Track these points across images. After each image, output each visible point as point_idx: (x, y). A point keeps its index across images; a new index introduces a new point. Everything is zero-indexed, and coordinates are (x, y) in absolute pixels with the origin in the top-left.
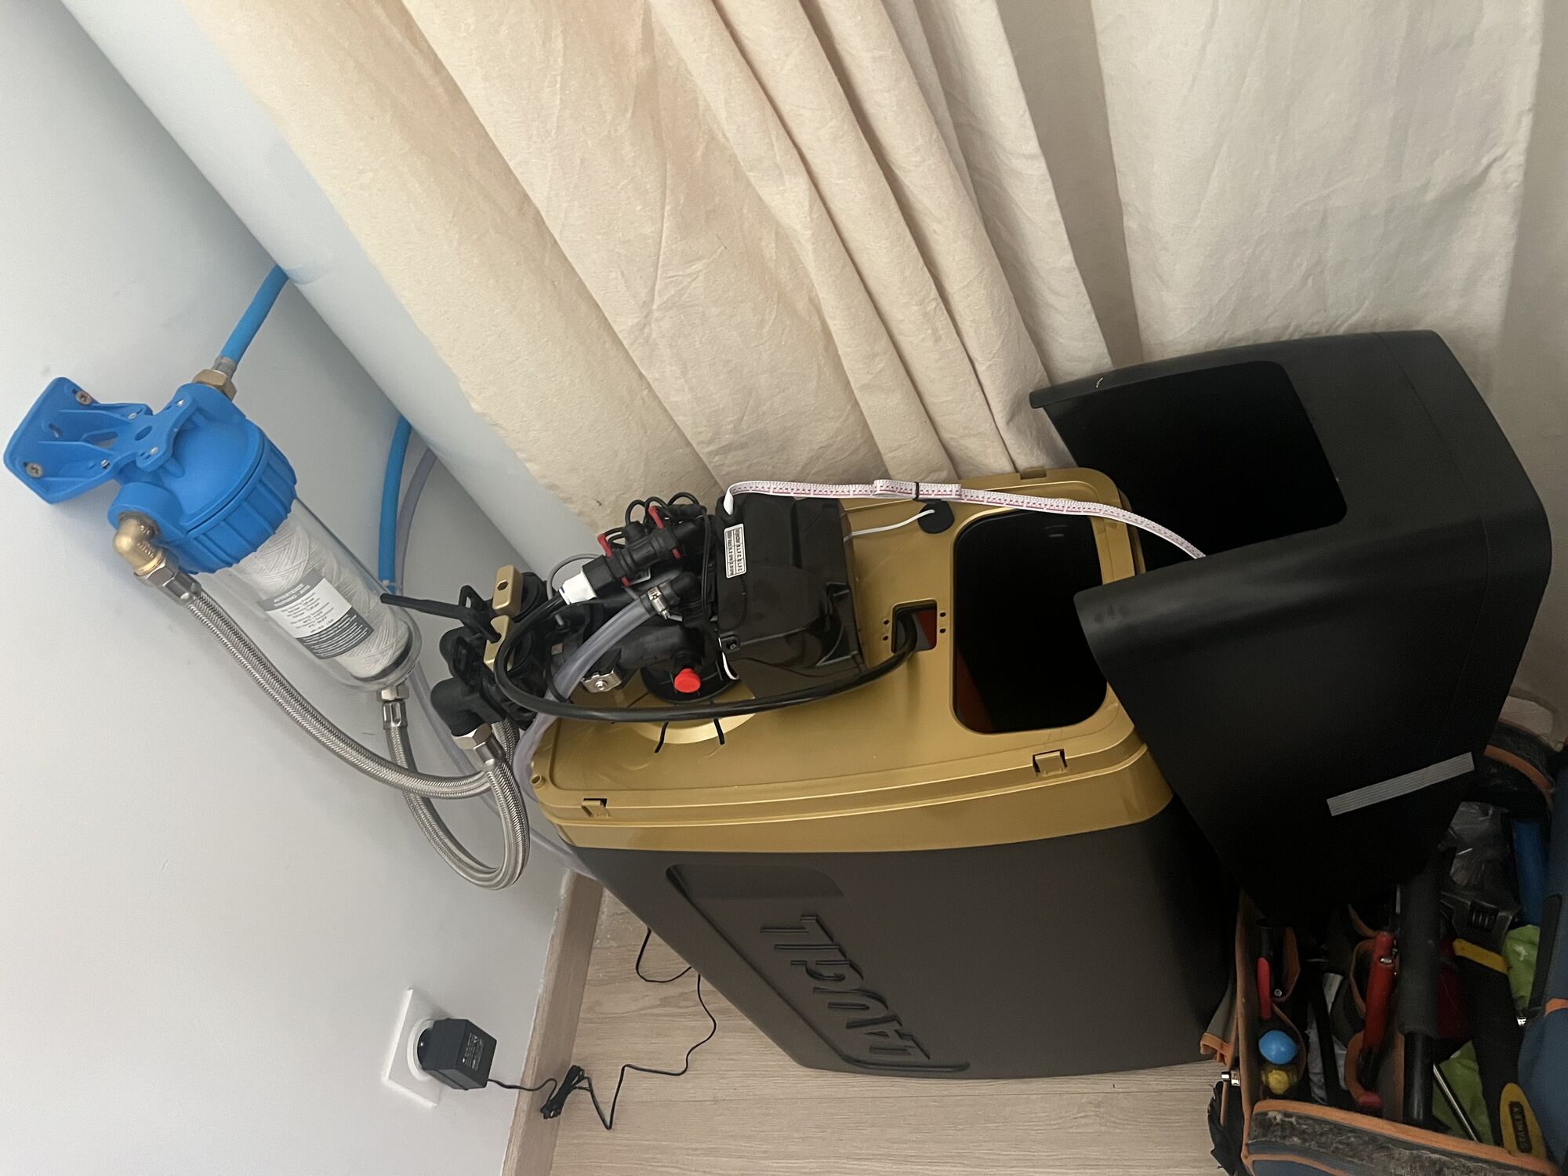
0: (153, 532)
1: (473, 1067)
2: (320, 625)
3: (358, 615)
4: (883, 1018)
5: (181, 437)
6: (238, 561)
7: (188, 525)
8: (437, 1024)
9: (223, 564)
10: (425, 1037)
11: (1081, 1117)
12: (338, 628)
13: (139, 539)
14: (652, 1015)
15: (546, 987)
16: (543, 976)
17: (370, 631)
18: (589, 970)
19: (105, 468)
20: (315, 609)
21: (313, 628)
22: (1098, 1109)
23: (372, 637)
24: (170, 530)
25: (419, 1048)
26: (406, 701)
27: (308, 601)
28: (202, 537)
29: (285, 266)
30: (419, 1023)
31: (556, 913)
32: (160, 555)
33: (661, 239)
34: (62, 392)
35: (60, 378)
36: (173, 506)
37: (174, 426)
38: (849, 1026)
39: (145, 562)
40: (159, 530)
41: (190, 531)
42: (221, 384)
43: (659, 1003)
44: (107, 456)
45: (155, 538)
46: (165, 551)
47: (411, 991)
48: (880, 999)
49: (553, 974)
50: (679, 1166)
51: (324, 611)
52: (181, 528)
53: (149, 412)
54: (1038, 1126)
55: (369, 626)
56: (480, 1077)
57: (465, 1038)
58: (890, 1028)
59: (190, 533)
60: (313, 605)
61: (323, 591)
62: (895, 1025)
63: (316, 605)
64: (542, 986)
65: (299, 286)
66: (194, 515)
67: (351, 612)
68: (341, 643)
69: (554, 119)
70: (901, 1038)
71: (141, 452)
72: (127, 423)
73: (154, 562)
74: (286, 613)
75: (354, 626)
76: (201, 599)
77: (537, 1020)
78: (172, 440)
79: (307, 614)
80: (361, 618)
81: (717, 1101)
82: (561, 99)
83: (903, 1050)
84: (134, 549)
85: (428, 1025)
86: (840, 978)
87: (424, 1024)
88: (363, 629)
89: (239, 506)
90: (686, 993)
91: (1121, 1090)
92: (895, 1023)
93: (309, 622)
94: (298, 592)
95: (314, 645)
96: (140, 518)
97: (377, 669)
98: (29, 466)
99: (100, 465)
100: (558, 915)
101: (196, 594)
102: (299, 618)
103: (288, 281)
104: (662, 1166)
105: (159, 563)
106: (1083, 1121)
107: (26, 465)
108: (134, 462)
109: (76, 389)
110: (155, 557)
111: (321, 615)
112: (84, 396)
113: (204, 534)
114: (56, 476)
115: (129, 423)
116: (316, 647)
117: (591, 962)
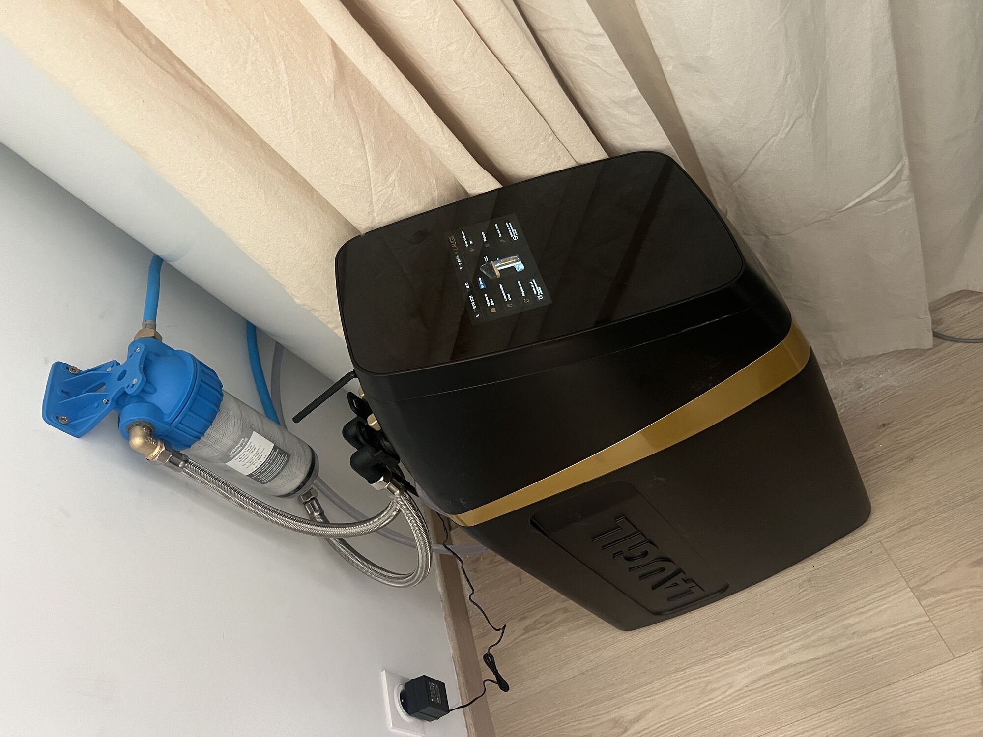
0: (151, 431)
1: (438, 702)
2: (259, 461)
3: (279, 449)
4: (674, 573)
5: (146, 367)
6: (203, 434)
7: (168, 420)
8: (406, 685)
9: (195, 439)
10: (403, 696)
11: (802, 592)
12: (270, 460)
13: (145, 436)
14: (523, 640)
15: (454, 648)
16: (449, 642)
17: (289, 456)
18: (473, 631)
19: (106, 403)
20: (255, 452)
21: (256, 465)
22: (810, 583)
23: (291, 461)
24: (161, 427)
25: (402, 703)
26: (317, 498)
27: (249, 448)
28: (181, 425)
29: (160, 254)
30: (396, 689)
31: (442, 604)
32: (159, 443)
33: (368, 167)
34: (60, 370)
35: (55, 363)
36: (156, 411)
37: (140, 363)
38: (654, 588)
39: (152, 450)
40: (154, 429)
41: (172, 423)
42: (153, 335)
43: (524, 632)
44: (104, 396)
45: (153, 434)
46: (162, 440)
47: (384, 671)
48: (669, 560)
49: (455, 638)
50: (576, 719)
51: (260, 451)
52: (166, 423)
53: (118, 364)
54: (780, 606)
55: (287, 454)
56: (444, 709)
57: (427, 686)
58: (677, 579)
59: (172, 424)
60: (253, 450)
61: (256, 439)
62: (681, 575)
63: (254, 450)
64: (451, 648)
65: (171, 263)
66: (170, 414)
67: (275, 448)
68: (274, 469)
69: (290, 112)
70: (686, 583)
71: (127, 385)
72: (108, 374)
73: (158, 449)
74: (239, 460)
75: (279, 456)
76: (191, 464)
77: (457, 669)
78: (143, 372)
79: (250, 456)
80: (281, 450)
81: (583, 673)
82: (291, 99)
83: (689, 592)
84: (145, 443)
85: (401, 688)
86: (645, 554)
87: (398, 689)
88: (284, 456)
89: (195, 399)
90: (537, 620)
91: (819, 567)
92: (682, 573)
93: (253, 461)
94: (242, 444)
95: (259, 476)
96: (140, 424)
97: (298, 482)
98: (60, 418)
99: (103, 403)
100: (443, 604)
101: (186, 461)
102: (246, 461)
103: (164, 262)
104: (567, 724)
105: (161, 448)
106: (805, 593)
107: (57, 418)
108: (125, 393)
109: (67, 367)
110: (157, 445)
111: (259, 454)
112: (74, 369)
113: (180, 423)
114: (76, 419)
115: (109, 374)
116: (260, 477)
117: (472, 625)
